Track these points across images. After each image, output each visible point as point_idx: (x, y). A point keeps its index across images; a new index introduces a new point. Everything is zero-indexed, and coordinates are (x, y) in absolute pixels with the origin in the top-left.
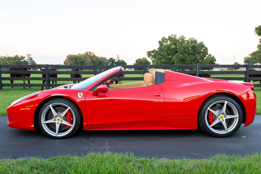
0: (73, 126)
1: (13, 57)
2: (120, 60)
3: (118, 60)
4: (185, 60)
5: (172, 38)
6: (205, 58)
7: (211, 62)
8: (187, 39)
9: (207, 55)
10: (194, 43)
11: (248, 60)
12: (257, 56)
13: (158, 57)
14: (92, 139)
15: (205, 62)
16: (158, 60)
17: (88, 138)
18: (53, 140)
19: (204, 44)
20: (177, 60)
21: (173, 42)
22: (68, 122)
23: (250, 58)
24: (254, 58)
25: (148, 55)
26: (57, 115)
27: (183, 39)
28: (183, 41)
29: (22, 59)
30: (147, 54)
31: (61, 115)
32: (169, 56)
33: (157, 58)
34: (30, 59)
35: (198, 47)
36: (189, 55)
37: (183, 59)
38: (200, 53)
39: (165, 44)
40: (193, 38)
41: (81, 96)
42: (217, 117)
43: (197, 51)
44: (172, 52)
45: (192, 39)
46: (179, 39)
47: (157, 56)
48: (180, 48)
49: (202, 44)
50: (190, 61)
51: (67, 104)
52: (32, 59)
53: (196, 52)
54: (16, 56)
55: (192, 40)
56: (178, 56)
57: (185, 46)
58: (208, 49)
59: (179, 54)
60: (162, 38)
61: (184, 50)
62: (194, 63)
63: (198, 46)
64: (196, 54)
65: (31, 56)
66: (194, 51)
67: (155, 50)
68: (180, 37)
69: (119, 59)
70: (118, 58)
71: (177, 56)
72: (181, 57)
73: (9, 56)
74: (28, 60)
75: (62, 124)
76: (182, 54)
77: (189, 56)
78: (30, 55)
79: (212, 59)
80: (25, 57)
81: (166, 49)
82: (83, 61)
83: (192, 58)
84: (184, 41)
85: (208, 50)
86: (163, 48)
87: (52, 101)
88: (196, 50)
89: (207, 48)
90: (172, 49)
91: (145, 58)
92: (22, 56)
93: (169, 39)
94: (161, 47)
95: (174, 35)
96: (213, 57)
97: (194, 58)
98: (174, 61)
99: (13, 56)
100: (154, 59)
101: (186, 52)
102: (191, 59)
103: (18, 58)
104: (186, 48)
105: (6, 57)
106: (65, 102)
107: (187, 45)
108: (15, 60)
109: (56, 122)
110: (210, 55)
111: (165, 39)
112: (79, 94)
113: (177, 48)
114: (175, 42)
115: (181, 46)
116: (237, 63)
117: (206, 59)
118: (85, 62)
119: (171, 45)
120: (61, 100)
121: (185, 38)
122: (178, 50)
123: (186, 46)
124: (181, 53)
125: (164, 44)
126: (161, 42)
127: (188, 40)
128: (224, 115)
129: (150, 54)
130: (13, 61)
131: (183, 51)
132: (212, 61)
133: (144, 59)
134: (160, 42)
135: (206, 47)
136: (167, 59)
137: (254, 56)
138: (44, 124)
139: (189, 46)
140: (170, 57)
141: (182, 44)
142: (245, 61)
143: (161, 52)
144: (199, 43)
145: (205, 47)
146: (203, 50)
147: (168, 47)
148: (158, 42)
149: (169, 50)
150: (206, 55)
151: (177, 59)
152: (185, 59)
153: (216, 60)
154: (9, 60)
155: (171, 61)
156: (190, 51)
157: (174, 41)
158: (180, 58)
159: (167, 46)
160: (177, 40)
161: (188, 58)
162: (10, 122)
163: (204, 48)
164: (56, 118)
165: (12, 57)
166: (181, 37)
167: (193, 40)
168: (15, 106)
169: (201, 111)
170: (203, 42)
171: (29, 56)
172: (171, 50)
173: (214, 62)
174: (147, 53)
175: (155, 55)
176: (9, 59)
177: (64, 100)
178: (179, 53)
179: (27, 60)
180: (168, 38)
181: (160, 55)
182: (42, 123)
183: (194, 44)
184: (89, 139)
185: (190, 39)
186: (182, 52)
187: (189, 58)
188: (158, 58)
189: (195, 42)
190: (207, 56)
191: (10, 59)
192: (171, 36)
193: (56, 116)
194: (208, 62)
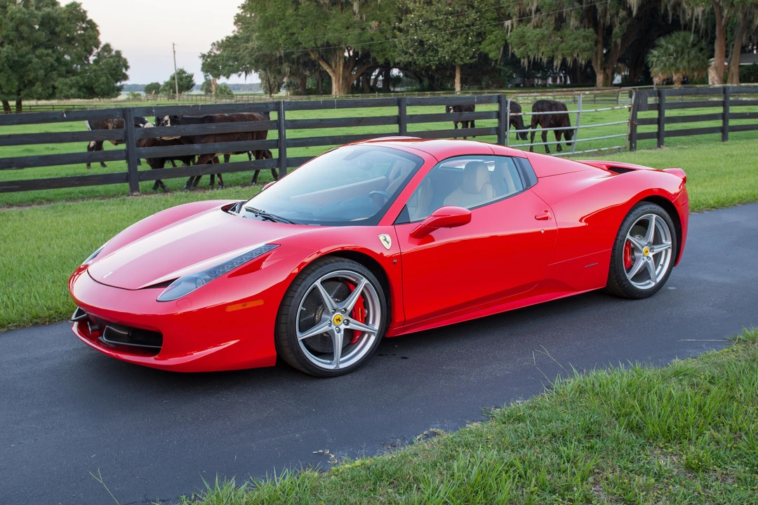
4: (24, 65)
6: (92, 59)
7: (114, 72)
9: (97, 47)
10: (47, 6)
11: (213, 63)
12: (244, 51)
15: (95, 70)
19: (85, 12)
23: (219, 55)
24: (232, 56)
35: (63, 19)
36: (35, 48)
37: (16, 61)
43: (62, 35)
49: (79, 11)
50: (41, 68)
53: (59, 37)
57: (18, 15)
58: (98, 28)
61: (17, 29)
62: (56, 76)
63: (63, 16)
64: (60, 43)
66: (53, 33)
72: (10, 55)
76: (9, 44)
77: (38, 52)
79: (114, 62)
83: (49, 58)
85: (100, 32)
88: (57, 29)
89: (94, 24)
96: (118, 53)
97: (55, 56)
101: (23, 38)
102: (45, 63)
104: (22, 22)
107: (24, 13)
110: (107, 48)
116: (184, 73)
117: (95, 61)
123: (22, 16)
124: (6, 42)
131: (14, 33)
132: (117, 66)
135: (91, 21)
137: (230, 49)
139: (32, 15)
141: (8, 9)
142: (203, 64)
144: (67, 6)
145: (88, 19)
146: (82, 32)
150: (95, 49)
152: (25, 60)
153: (129, 64)
156: (36, 35)
158: (7, 57)
161: (35, 60)
163: (84, 26)
173: (124, 71)
183: (47, 10)
186: (11, 38)
187: (37, 57)
190: (95, 51)
194: (105, 71)
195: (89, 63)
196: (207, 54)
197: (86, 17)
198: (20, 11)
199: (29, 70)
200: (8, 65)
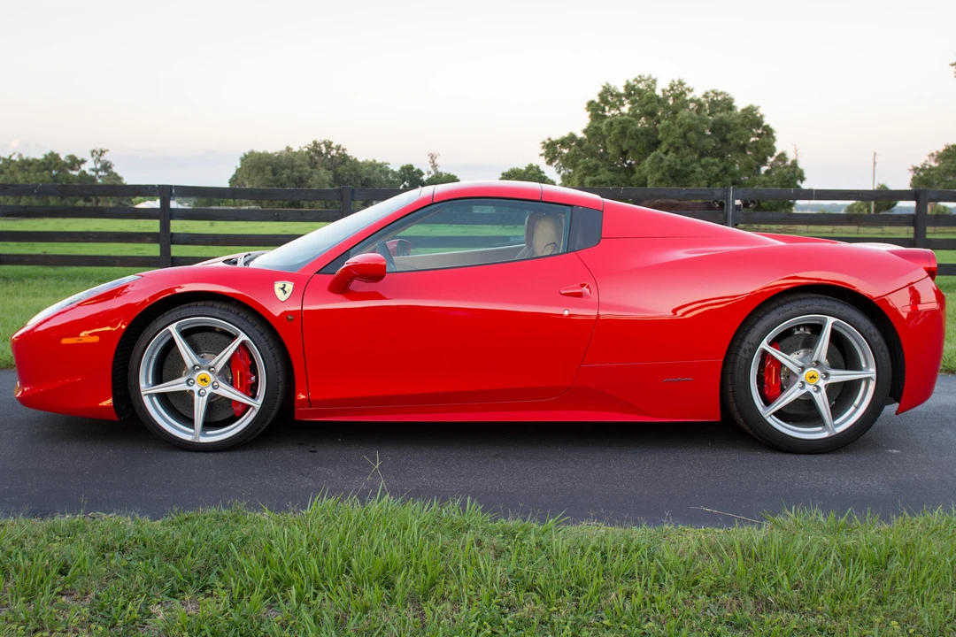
0: (257, 404)
1: (37, 161)
2: (441, 174)
3: (433, 173)
4: (687, 175)
5: (639, 92)
6: (764, 169)
7: (785, 184)
8: (698, 94)
9: (771, 156)
10: (722, 111)
11: (926, 178)
13: (586, 163)
14: (327, 452)
15: (764, 182)
16: (585, 175)
17: (312, 449)
18: (185, 454)
19: (762, 116)
20: (658, 175)
21: (643, 106)
22: (240, 390)
23: (935, 169)
24: (952, 169)
25: (546, 157)
26: (197, 362)
27: (683, 93)
28: (679, 101)
29: (72, 169)
30: (543, 151)
31: (212, 363)
32: (625, 161)
33: (581, 167)
34: (102, 166)
35: (736, 124)
36: (702, 155)
37: (679, 170)
38: (743, 148)
39: (613, 115)
40: (719, 91)
41: (288, 295)
42: (795, 378)
43: (733, 142)
44: (639, 145)
45: (717, 94)
46: (664, 94)
47: (581, 160)
48: (667, 129)
49: (754, 116)
50: (704, 178)
51: (236, 323)
52: (110, 167)
53: (730, 144)
54: (52, 154)
55: (715, 99)
56: (662, 160)
57: (687, 120)
58: (774, 134)
59: (664, 150)
60: (600, 90)
61: (684, 136)
63: (737, 121)
64: (729, 152)
65: (106, 157)
66: (724, 140)
67: (572, 137)
68: (669, 88)
69: (436, 170)
70: (434, 166)
71: (658, 159)
72: (673, 163)
73: (25, 157)
74: (97, 171)
75: (217, 395)
76: (674, 152)
77: (703, 161)
78: (102, 152)
79: (789, 173)
80: (83, 162)
81: (616, 131)
82: (300, 178)
83: (714, 167)
84: (685, 104)
85: (776, 138)
86: (604, 128)
87: (179, 312)
88: (729, 136)
89: (771, 130)
90: (639, 134)
91: (534, 165)
92: (73, 158)
93: (628, 95)
94: (596, 125)
95: (645, 78)
96: (794, 164)
97: (721, 166)
98: (646, 178)
99: (39, 155)
100: (570, 170)
101: (690, 145)
102: (709, 173)
103: (57, 164)
104: (691, 128)
105: (13, 158)
106: (228, 313)
107: (694, 119)
108: (45, 169)
109: (196, 388)
110: (782, 157)
111: (612, 95)
112: (278, 285)
113: (657, 131)
114: (649, 108)
115: (670, 123)
117: (767, 172)
118: (309, 181)
119: (633, 119)
120: (213, 306)
121: (687, 92)
122: (660, 136)
123: (692, 122)
124: (672, 149)
125: (607, 114)
126: (598, 105)
127: (699, 100)
128: (820, 370)
129: (555, 152)
130: (38, 174)
131: (680, 140)
132: (791, 178)
133: (531, 172)
134: (591, 106)
135: (767, 126)
136: (619, 171)
137: (950, 160)
138: (151, 395)
139: (703, 121)
140: (630, 164)
141: (677, 115)
143: (597, 142)
144: (743, 110)
145: (764, 124)
146: (758, 139)
147: (624, 126)
148: (586, 106)
149: (625, 136)
150: (769, 158)
151: (658, 170)
152: (688, 169)
153: (805, 176)
154: (25, 170)
155: (632, 178)
156: (706, 142)
157: (647, 104)
158: (669, 166)
159: (620, 123)
160: (659, 100)
161: (699, 169)
162: (26, 389)
163: (760, 131)
164: (193, 374)
165: (35, 160)
166: (672, 89)
167: (720, 98)
168: (41, 328)
169: (737, 354)
170: (756, 105)
171: (101, 155)
172: (633, 138)
173: (799, 183)
174: (543, 148)
175: (572, 157)
176: (26, 165)
177: (224, 309)
178: (664, 146)
179: (93, 170)
180: (622, 90)
181: (593, 155)
182: (143, 393)
183: (722, 114)
184: (316, 454)
185: (706, 96)
186: (677, 145)
187: (702, 166)
188: (584, 168)
189: (728, 105)
190: (771, 160)
191: (26, 167)
192: (636, 83)
193: (195, 366)
194: (775, 183)
195: (759, 173)
196: (920, 167)
197: (762, 122)
198: (690, 116)
199: (692, 180)
200: (670, 173)
